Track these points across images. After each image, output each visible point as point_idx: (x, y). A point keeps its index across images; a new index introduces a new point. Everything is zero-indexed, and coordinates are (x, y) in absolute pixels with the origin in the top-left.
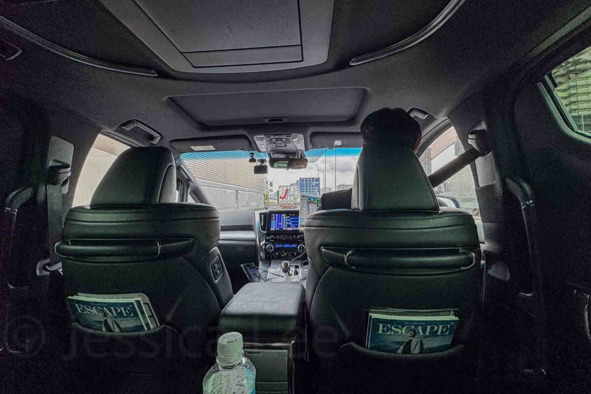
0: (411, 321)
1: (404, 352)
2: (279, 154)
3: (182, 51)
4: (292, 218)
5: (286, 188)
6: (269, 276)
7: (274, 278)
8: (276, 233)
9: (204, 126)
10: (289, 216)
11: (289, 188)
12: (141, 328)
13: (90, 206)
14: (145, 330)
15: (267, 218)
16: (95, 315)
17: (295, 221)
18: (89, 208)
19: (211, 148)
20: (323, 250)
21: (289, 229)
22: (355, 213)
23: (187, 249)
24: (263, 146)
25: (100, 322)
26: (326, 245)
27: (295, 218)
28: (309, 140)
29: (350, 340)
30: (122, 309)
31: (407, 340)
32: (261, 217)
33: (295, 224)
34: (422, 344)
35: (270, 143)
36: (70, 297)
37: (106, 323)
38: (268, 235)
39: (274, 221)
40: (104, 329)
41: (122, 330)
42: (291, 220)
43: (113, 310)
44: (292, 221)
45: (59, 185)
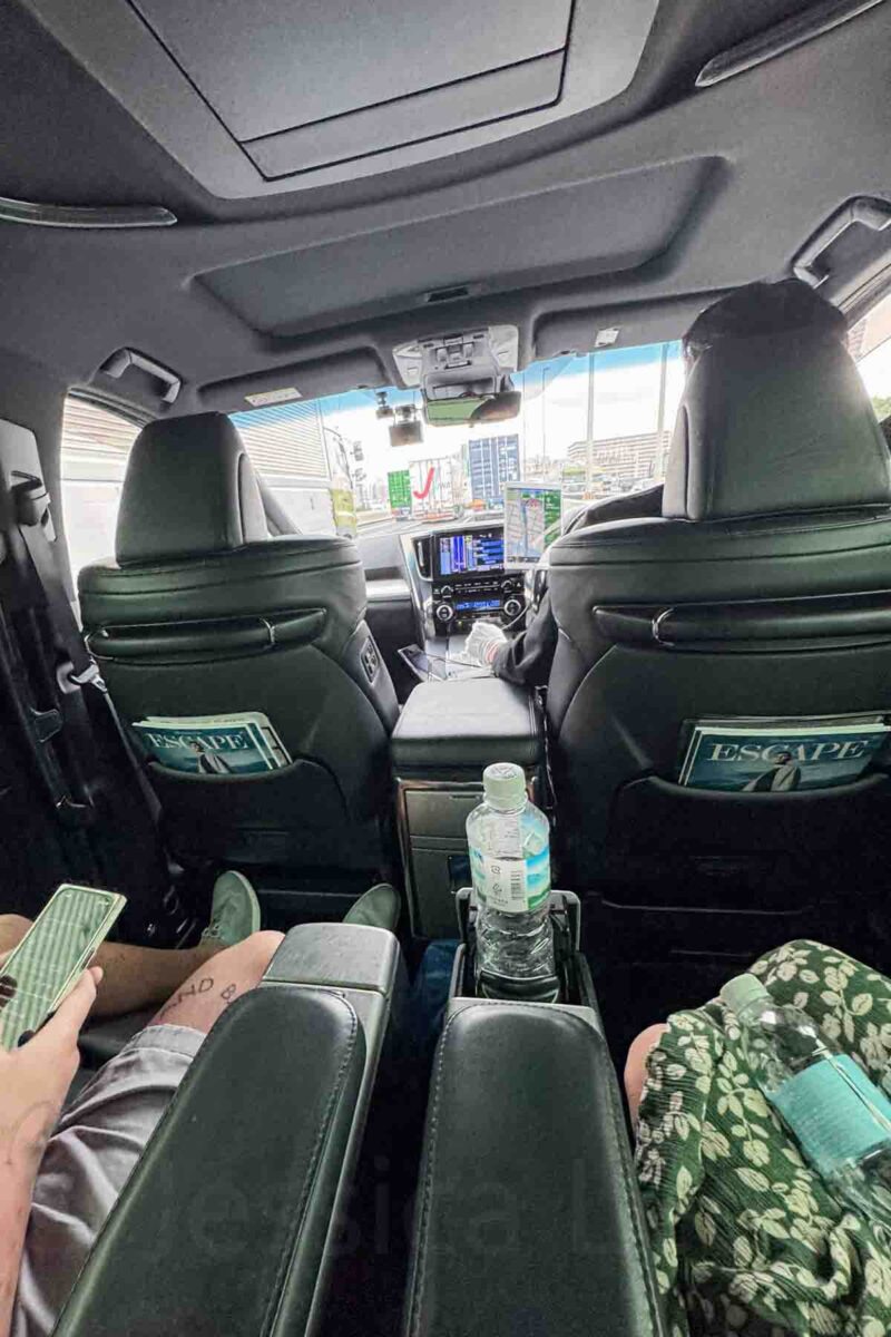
0: (781, 738)
1: (757, 789)
2: (449, 388)
3: (241, 139)
4: (487, 544)
5: (430, 467)
6: (449, 667)
7: (462, 671)
8: (453, 579)
9: (275, 340)
10: (479, 538)
11: (435, 465)
12: (262, 766)
13: (118, 561)
14: (268, 769)
15: (429, 549)
16: (183, 749)
17: (494, 551)
18: (116, 566)
19: (292, 393)
20: (598, 612)
21: (481, 568)
22: (677, 527)
23: (319, 628)
24: (413, 372)
25: (194, 760)
26: (605, 603)
27: (493, 544)
28: (530, 335)
29: (647, 773)
30: (228, 737)
31: (766, 769)
32: (416, 548)
33: (495, 558)
34: (798, 774)
35: (433, 364)
36: (135, 724)
37: (204, 761)
38: (435, 585)
39: (447, 554)
40: (202, 770)
41: (231, 770)
42: (486, 548)
43: (214, 743)
44: (488, 551)
45: (39, 525)
